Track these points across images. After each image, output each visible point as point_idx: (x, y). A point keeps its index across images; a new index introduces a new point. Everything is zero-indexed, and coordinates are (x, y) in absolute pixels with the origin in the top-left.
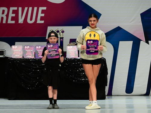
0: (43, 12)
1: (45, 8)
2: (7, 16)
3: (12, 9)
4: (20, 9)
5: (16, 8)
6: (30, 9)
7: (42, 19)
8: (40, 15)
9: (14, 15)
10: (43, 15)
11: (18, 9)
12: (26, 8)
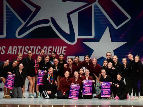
0: (65, 49)
1: (66, 47)
2: (47, 51)
3: (49, 47)
4: (54, 47)
5: (51, 47)
6: (59, 47)
7: (64, 52)
8: (64, 50)
9: (50, 50)
10: (65, 50)
11: (53, 47)
12: (57, 47)
